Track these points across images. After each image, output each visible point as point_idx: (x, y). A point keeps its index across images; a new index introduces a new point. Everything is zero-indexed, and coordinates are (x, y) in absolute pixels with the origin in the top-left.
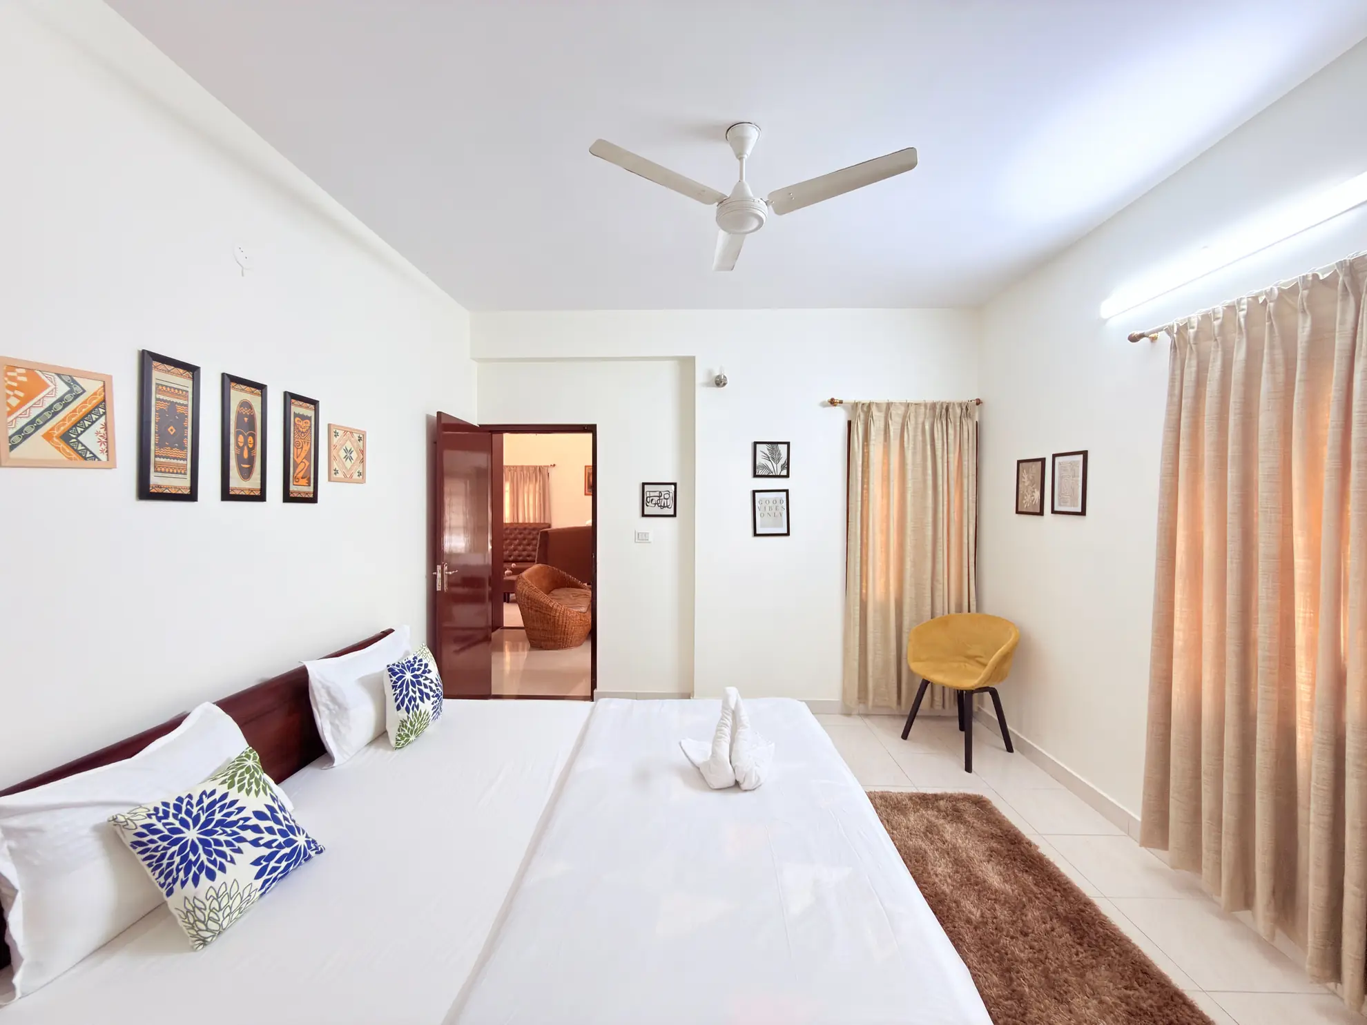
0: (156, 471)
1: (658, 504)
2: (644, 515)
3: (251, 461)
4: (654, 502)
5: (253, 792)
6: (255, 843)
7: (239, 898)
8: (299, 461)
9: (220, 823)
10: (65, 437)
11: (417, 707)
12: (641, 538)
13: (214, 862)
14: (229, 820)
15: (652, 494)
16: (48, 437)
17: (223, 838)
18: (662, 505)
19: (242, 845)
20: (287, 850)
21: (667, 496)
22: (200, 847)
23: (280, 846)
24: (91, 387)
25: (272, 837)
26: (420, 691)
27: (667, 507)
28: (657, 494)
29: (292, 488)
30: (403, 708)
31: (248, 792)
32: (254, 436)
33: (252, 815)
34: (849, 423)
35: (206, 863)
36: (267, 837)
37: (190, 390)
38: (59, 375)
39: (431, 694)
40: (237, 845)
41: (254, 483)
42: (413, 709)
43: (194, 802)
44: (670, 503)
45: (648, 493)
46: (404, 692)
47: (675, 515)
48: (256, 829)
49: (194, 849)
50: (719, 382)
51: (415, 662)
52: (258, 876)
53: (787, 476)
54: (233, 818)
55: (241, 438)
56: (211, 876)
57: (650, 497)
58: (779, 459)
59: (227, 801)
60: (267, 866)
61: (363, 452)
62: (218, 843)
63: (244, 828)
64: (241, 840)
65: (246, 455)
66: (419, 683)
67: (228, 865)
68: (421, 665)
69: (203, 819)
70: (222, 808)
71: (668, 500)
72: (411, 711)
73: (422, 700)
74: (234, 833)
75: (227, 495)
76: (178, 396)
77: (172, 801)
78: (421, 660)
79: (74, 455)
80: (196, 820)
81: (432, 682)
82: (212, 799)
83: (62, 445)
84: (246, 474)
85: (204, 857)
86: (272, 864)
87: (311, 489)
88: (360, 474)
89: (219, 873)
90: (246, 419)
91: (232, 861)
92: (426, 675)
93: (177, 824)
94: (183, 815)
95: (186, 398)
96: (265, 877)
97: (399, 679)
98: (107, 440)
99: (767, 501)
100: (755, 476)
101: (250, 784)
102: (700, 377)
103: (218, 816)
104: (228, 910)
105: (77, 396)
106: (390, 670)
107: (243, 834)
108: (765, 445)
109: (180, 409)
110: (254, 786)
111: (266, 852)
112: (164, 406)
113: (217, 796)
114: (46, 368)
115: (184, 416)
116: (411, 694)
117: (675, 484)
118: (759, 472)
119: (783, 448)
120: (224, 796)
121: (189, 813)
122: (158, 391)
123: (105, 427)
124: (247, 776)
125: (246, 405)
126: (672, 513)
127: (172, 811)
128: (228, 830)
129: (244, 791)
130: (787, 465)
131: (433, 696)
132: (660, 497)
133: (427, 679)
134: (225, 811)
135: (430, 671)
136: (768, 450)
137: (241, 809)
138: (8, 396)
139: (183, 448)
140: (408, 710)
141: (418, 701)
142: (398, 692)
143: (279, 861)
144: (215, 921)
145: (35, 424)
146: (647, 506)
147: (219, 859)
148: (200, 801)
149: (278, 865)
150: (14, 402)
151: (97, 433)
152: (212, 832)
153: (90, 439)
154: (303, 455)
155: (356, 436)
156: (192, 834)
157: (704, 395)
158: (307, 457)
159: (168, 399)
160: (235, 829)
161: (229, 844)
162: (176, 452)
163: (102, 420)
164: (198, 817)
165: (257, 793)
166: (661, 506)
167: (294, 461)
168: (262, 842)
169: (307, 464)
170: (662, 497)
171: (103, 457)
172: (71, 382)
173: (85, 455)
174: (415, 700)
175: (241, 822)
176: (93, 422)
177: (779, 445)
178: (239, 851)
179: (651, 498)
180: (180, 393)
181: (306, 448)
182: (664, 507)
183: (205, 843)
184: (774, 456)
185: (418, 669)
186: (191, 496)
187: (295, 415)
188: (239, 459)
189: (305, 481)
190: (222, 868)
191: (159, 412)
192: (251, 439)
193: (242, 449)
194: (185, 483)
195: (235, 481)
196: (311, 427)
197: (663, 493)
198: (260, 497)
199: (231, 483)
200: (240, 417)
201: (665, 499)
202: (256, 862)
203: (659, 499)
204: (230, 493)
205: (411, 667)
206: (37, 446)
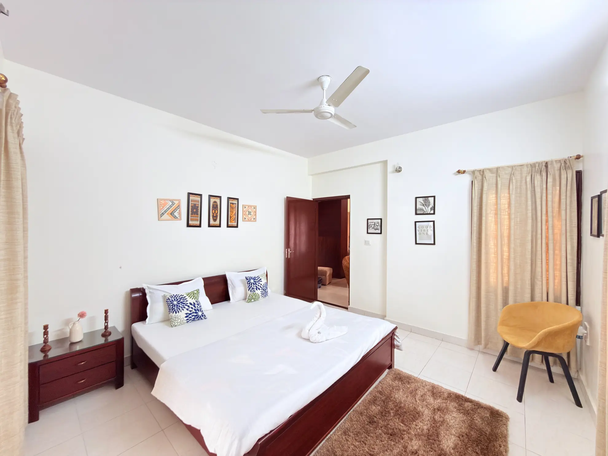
0: (191, 220)
2: (368, 233)
3: (216, 217)
4: (372, 227)
5: (191, 298)
6: (187, 309)
7: (180, 320)
8: (232, 216)
9: (181, 302)
10: (171, 214)
11: (255, 291)
12: (367, 243)
13: (177, 310)
15: (371, 224)
16: (168, 214)
17: (181, 306)
18: (376, 228)
19: (184, 309)
20: (195, 314)
21: (377, 225)
22: (176, 306)
23: (193, 312)
24: (176, 202)
25: (192, 310)
26: (256, 287)
27: (378, 229)
28: (373, 224)
29: (229, 223)
30: (250, 290)
31: (190, 298)
32: (217, 210)
33: (189, 303)
34: (472, 181)
35: (176, 310)
36: (191, 309)
37: (200, 200)
38: (170, 201)
39: (261, 288)
40: (183, 308)
41: (217, 222)
42: (253, 291)
43: (179, 296)
44: (379, 227)
46: (251, 286)
47: (381, 233)
48: (189, 306)
49: (175, 306)
50: (399, 170)
51: (257, 277)
52: (186, 317)
53: (434, 214)
54: (185, 302)
55: (214, 211)
56: (176, 313)
58: (429, 205)
59: (185, 298)
60: (189, 316)
61: (255, 212)
62: (179, 306)
63: (186, 305)
64: (184, 307)
65: (215, 215)
66: (256, 284)
67: (180, 312)
68: (259, 279)
69: (178, 300)
70: (183, 299)
72: (252, 292)
73: (257, 289)
74: (183, 306)
75: (210, 226)
76: (196, 202)
77: (175, 295)
78: (259, 277)
79: (173, 218)
80: (177, 300)
81: (261, 285)
82: (182, 297)
83: (171, 216)
84: (215, 220)
85: (176, 308)
86: (190, 316)
87: (236, 224)
88: (254, 219)
89: (177, 313)
90: (215, 206)
91: (181, 311)
92: (260, 282)
93: (173, 300)
94: (175, 298)
95: (198, 202)
96: (187, 318)
97: (249, 281)
98: (180, 214)
99: (422, 227)
100: (416, 214)
101: (192, 296)
102: (390, 168)
103: (182, 301)
104: (177, 322)
105: (174, 205)
106: (246, 278)
107: (185, 306)
108: (421, 198)
109: (197, 205)
110: (192, 297)
111: (189, 312)
112: (192, 205)
113: (183, 296)
114: (167, 200)
115: (198, 207)
116: (253, 287)
117: (381, 219)
118: (418, 212)
119: (431, 199)
120: (185, 297)
121: (176, 298)
122: (191, 201)
123: (179, 211)
124: (192, 294)
125: (215, 202)
126: (380, 232)
127: (174, 297)
128: (183, 304)
129: (189, 297)
130: (434, 208)
131: (261, 289)
133: (259, 283)
134: (184, 300)
135: (261, 281)
136: (423, 201)
137: (187, 301)
138: (160, 206)
139: (198, 214)
140: (251, 291)
141: (255, 289)
142: (249, 285)
143: (193, 316)
144: (174, 323)
145: (165, 212)
146: (369, 229)
147: (178, 310)
148: (180, 296)
149: (192, 317)
150: (161, 208)
151: (178, 212)
152: (179, 304)
153: (176, 214)
154: (234, 214)
155: (253, 208)
156: (175, 303)
157: (392, 177)
159: (194, 203)
160: (184, 305)
161: (182, 307)
162: (196, 215)
163: (179, 209)
164: (178, 299)
165: (192, 299)
166: (375, 229)
167: (230, 216)
168: (189, 310)
169: (235, 216)
170: (376, 225)
171: (179, 218)
172: (173, 202)
173: (175, 217)
174: (254, 289)
175: (186, 304)
176: (177, 210)
177: (429, 198)
178: (183, 310)
181: (234, 212)
182: (376, 229)
183: (177, 306)
184: (426, 204)
185: (257, 280)
186: (200, 226)
187: (231, 203)
188: (213, 216)
189: (234, 221)
190: (178, 312)
191: (192, 206)
192: (216, 211)
193: (214, 214)
194: (198, 223)
195: (212, 222)
196: (236, 206)
197: (376, 223)
198: (220, 226)
199: (211, 223)
200: (213, 205)
201: (377, 226)
202: (186, 314)
203: (374, 226)
204: (211, 225)
205: (254, 279)
206: (166, 216)
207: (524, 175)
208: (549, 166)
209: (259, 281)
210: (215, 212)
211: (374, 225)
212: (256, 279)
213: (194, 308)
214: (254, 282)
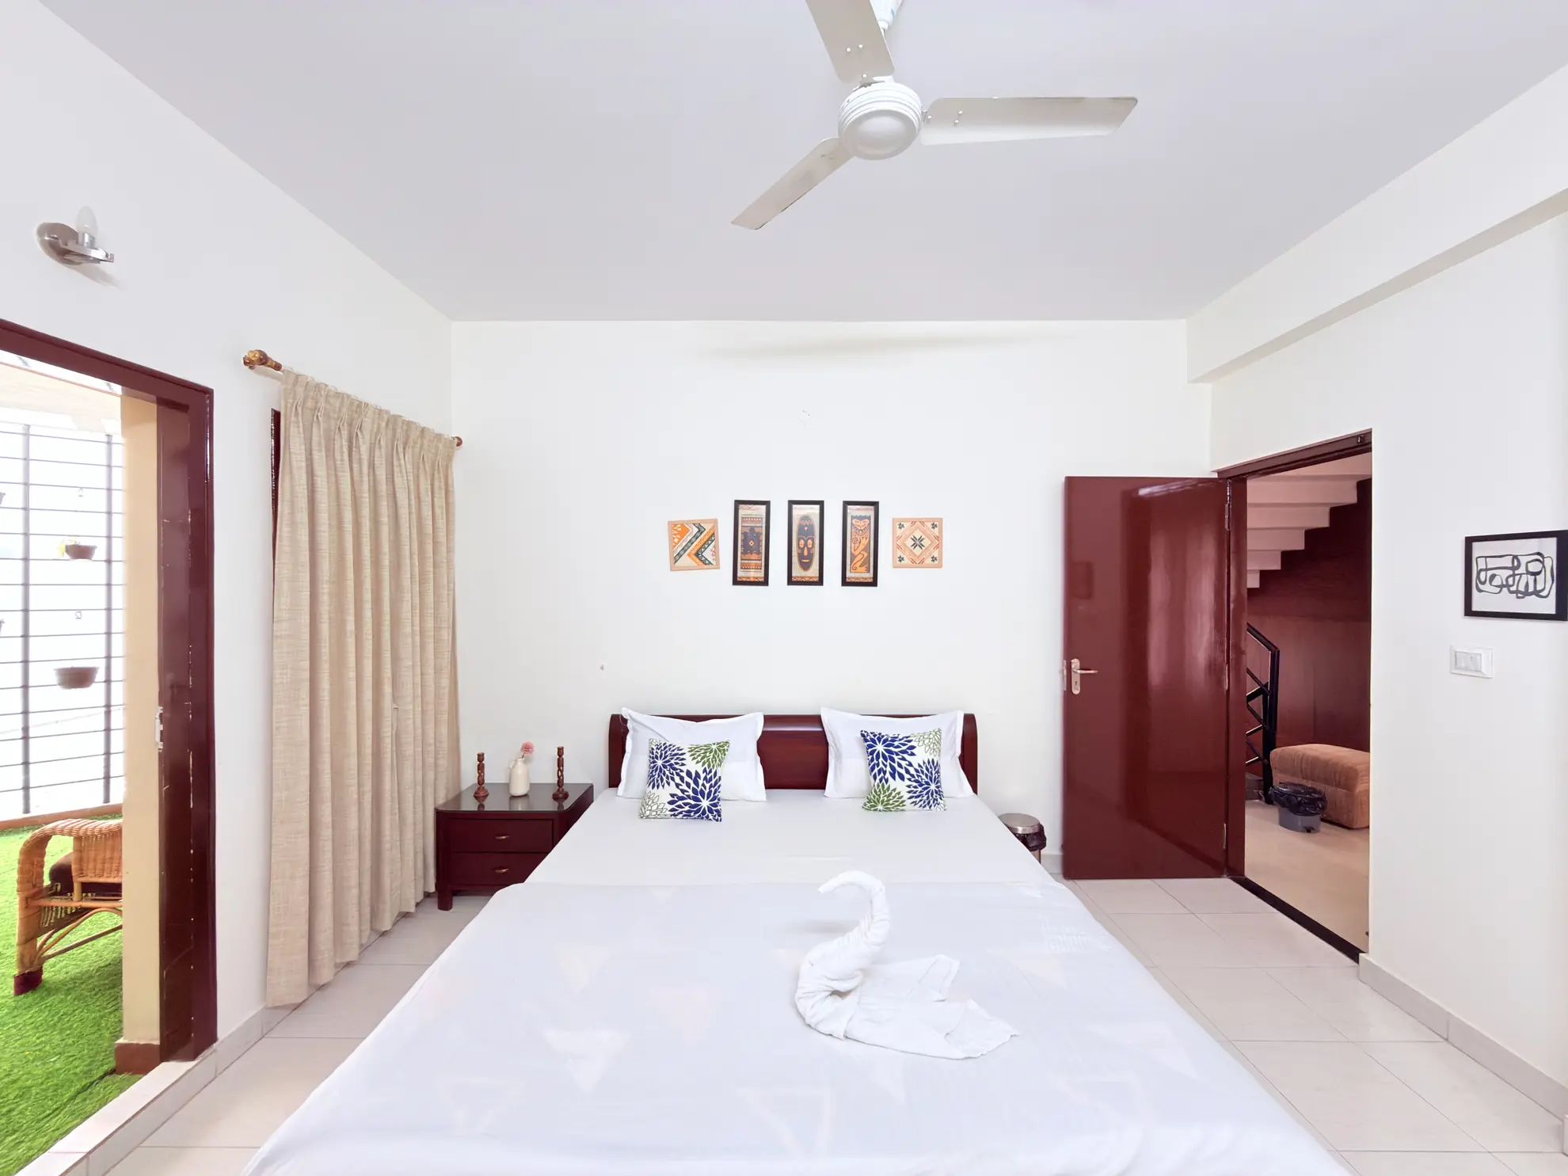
0: (742, 568)
1: (1508, 586)
2: (1469, 612)
3: (810, 556)
4: (1497, 581)
5: (695, 761)
6: (677, 785)
7: (656, 806)
8: (856, 553)
9: (671, 765)
10: (697, 555)
11: (886, 781)
12: (1464, 665)
14: (675, 766)
15: (1492, 563)
16: (689, 555)
17: (668, 773)
18: (1522, 588)
19: (671, 782)
20: (693, 802)
21: (1534, 567)
22: (658, 771)
23: (689, 797)
24: (708, 527)
25: (686, 789)
26: (893, 768)
27: (1537, 593)
28: (1507, 562)
29: (848, 574)
30: (872, 775)
31: (694, 759)
32: (813, 539)
33: (685, 771)
35: (656, 779)
36: (684, 787)
37: (764, 517)
38: (694, 524)
41: (813, 572)
42: (881, 780)
44: (1546, 583)
45: (1481, 561)
46: (875, 761)
47: (1560, 616)
48: (682, 779)
51: (899, 740)
52: (671, 803)
54: (678, 766)
55: (802, 542)
56: (654, 786)
57: (1487, 570)
59: (683, 757)
60: (677, 802)
61: (939, 538)
62: (665, 774)
63: (678, 774)
65: (806, 553)
66: (893, 760)
67: (661, 787)
68: (904, 745)
70: (677, 758)
71: (1540, 578)
72: (878, 781)
73: (893, 776)
74: (672, 774)
75: (791, 581)
76: (756, 522)
77: (667, 744)
78: (907, 742)
79: (701, 563)
81: (909, 765)
83: (696, 559)
84: (806, 566)
86: (680, 803)
87: (871, 575)
88: (934, 559)
89: (656, 787)
90: (806, 528)
91: (663, 786)
92: (905, 756)
95: (761, 522)
96: (673, 806)
97: (871, 746)
98: (716, 553)
101: (699, 756)
103: (672, 762)
104: (650, 808)
105: (701, 533)
107: (675, 777)
109: (757, 530)
111: (680, 794)
112: (746, 530)
113: (680, 752)
114: (688, 522)
115: (759, 534)
116: (881, 765)
121: (666, 753)
122: (743, 521)
123: (714, 547)
125: (806, 517)
126: (1551, 611)
127: (663, 748)
128: (672, 771)
129: (693, 757)
131: (910, 780)
132: (1513, 568)
133: (904, 759)
134: (676, 761)
135: (913, 754)
137: (684, 765)
138: (674, 538)
139: (759, 553)
140: (875, 778)
141: (888, 775)
143: (686, 804)
145: (684, 550)
146: (1480, 591)
147: (660, 781)
148: (674, 751)
149: (684, 806)
150: (676, 540)
151: (711, 550)
152: (666, 767)
153: (707, 554)
154: (862, 547)
155: (929, 525)
156: (660, 763)
158: (867, 549)
159: (749, 525)
161: (668, 777)
162: (754, 556)
163: (713, 543)
164: (668, 756)
165: (698, 762)
166: (1517, 592)
167: (851, 553)
168: (680, 787)
169: (866, 554)
170: (1522, 570)
171: (714, 562)
172: (700, 527)
173: (705, 562)
174: (885, 772)
175: (679, 771)
176: (709, 545)
178: (669, 784)
179: (1490, 573)
180: (759, 520)
181: (864, 542)
182: (1526, 593)
185: (898, 747)
186: (765, 582)
187: (853, 517)
188: (801, 556)
189: (864, 568)
190: (658, 787)
191: (744, 534)
192: (810, 541)
193: (803, 549)
194: (761, 574)
195: (797, 572)
196: (870, 524)
197: (1523, 560)
198: (820, 582)
199: (794, 574)
200: (801, 528)
201: (1528, 573)
202: (672, 795)
203: (1514, 575)
204: (793, 579)
205: (889, 742)
206: (685, 560)
209: (904, 752)
210: (806, 545)
211: (1511, 572)
212: (896, 743)
213: (693, 785)
214: (886, 751)
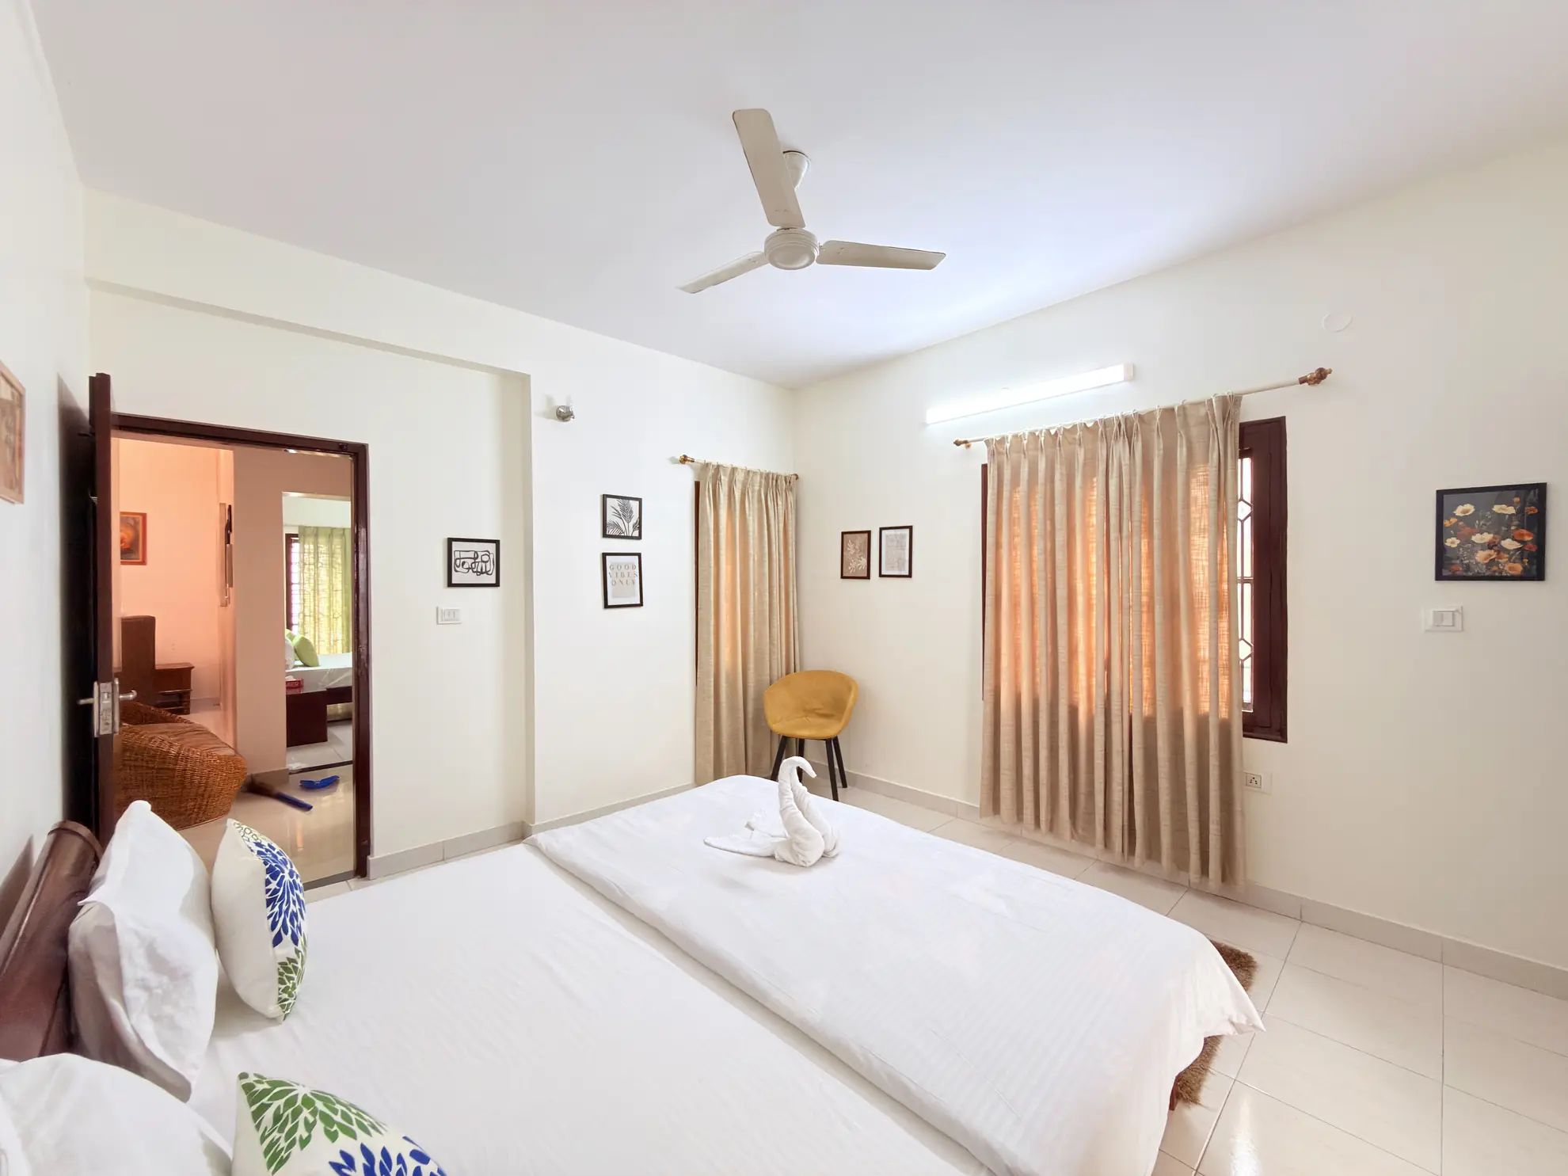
1: (472, 569)
2: (450, 584)
4: (466, 566)
12: (448, 616)
15: (463, 555)
18: (479, 570)
21: (485, 558)
27: (486, 572)
28: (471, 555)
34: (697, 485)
44: (491, 567)
45: (457, 554)
47: (497, 585)
50: (564, 416)
53: (639, 537)
57: (460, 559)
58: (631, 518)
71: (488, 564)
99: (619, 566)
100: (605, 535)
102: (537, 404)
108: (615, 500)
117: (497, 542)
118: (610, 532)
119: (634, 505)
126: (494, 582)
130: (639, 526)
132: (475, 559)
136: (619, 505)
146: (456, 571)
157: (542, 428)
166: (477, 572)
170: (479, 560)
177: (631, 501)
179: (462, 561)
182: (482, 573)
184: (625, 513)
197: (480, 554)
201: (483, 561)
203: (475, 562)
207: (757, 488)
208: (779, 482)
211: (473, 561)
